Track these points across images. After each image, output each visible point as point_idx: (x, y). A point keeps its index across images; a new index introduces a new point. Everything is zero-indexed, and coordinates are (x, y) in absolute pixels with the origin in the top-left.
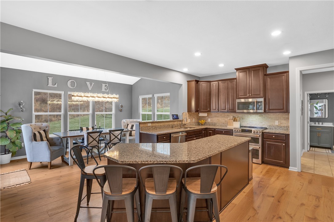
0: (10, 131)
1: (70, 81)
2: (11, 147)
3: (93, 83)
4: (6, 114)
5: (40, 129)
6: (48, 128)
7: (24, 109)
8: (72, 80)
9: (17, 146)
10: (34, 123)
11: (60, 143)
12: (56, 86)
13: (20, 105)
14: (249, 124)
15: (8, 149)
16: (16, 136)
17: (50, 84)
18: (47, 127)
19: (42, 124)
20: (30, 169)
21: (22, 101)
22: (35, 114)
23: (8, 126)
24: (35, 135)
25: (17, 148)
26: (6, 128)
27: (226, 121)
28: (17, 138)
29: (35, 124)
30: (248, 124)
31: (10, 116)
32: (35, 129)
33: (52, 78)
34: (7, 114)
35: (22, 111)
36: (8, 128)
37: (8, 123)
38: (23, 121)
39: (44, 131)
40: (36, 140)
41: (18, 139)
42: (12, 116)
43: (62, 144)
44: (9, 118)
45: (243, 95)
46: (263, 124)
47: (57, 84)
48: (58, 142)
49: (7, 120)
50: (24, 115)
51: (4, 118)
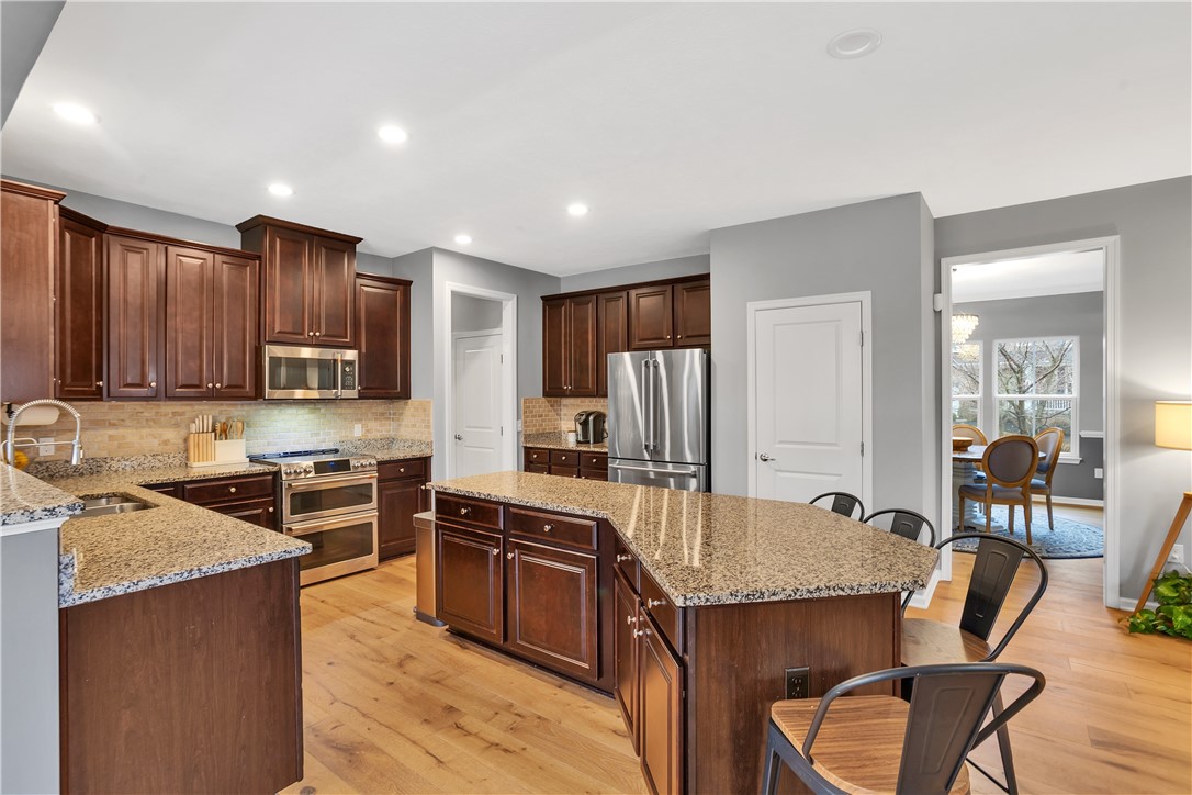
14: (276, 444)
27: (166, 442)
30: (269, 444)
45: (290, 329)
46: (321, 437)
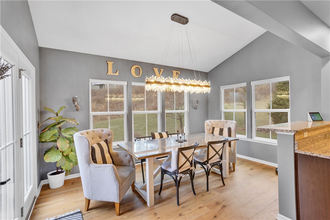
0: (61, 141)
1: (135, 67)
2: (64, 163)
3: (162, 70)
4: (57, 115)
5: (100, 138)
6: (110, 137)
7: (79, 107)
8: (137, 66)
9: (71, 161)
10: (92, 129)
11: (129, 162)
12: (117, 74)
13: (74, 101)
15: (60, 166)
16: (70, 147)
17: (110, 72)
18: (109, 135)
19: (103, 131)
20: (88, 210)
21: (76, 96)
22: (92, 113)
23: (60, 133)
24: (93, 150)
25: (71, 164)
26: (57, 135)
28: (72, 149)
29: (93, 131)
31: (62, 117)
32: (93, 138)
33: (113, 63)
34: (59, 115)
35: (77, 110)
36: (59, 135)
37: (60, 128)
38: (78, 124)
39: (106, 141)
40: (95, 160)
41: (72, 151)
42: (63, 117)
43: (131, 163)
44: (61, 120)
47: (118, 71)
48: (126, 160)
49: (59, 124)
50: (79, 117)
51: (54, 121)
